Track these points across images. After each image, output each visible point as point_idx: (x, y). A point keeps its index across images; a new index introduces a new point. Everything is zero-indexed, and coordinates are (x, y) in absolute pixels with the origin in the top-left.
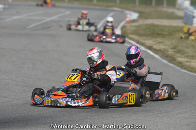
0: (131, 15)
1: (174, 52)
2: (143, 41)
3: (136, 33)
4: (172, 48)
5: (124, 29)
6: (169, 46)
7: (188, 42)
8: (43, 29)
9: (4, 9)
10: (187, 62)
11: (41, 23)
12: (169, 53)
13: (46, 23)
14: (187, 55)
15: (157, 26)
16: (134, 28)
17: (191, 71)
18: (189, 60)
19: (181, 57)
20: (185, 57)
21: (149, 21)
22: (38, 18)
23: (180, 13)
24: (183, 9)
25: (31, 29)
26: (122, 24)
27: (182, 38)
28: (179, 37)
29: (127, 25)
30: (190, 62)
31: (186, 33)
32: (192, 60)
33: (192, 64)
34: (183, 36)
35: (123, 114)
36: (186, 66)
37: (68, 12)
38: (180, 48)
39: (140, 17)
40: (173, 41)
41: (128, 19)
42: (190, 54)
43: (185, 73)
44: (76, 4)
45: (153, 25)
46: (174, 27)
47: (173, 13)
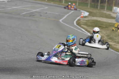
0: (84, 13)
1: (108, 38)
2: (89, 30)
3: (86, 24)
4: (106, 36)
5: (79, 21)
6: (105, 34)
7: (117, 33)
8: (30, 16)
9: (8, 1)
10: (115, 45)
11: (29, 12)
12: (105, 38)
13: (33, 13)
14: (115, 41)
15: (99, 21)
16: (85, 21)
17: (116, 51)
18: (116, 44)
19: (111, 42)
20: (113, 42)
21: (95, 18)
22: (28, 9)
23: (114, 15)
24: (116, 13)
25: (22, 15)
26: (78, 18)
27: (113, 30)
28: (112, 29)
29: (81, 19)
30: (116, 45)
31: (116, 28)
32: (117, 44)
33: (117, 46)
34: (114, 29)
35: (71, 73)
36: (114, 47)
37: (47, 8)
38: (111, 36)
39: (89, 15)
40: (108, 32)
41: (82, 15)
42: (116, 41)
43: (112, 51)
44: (52, 3)
45: (97, 21)
46: (110, 23)
47: (110, 15)
